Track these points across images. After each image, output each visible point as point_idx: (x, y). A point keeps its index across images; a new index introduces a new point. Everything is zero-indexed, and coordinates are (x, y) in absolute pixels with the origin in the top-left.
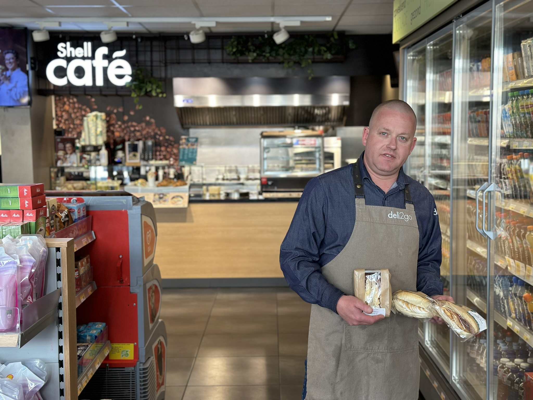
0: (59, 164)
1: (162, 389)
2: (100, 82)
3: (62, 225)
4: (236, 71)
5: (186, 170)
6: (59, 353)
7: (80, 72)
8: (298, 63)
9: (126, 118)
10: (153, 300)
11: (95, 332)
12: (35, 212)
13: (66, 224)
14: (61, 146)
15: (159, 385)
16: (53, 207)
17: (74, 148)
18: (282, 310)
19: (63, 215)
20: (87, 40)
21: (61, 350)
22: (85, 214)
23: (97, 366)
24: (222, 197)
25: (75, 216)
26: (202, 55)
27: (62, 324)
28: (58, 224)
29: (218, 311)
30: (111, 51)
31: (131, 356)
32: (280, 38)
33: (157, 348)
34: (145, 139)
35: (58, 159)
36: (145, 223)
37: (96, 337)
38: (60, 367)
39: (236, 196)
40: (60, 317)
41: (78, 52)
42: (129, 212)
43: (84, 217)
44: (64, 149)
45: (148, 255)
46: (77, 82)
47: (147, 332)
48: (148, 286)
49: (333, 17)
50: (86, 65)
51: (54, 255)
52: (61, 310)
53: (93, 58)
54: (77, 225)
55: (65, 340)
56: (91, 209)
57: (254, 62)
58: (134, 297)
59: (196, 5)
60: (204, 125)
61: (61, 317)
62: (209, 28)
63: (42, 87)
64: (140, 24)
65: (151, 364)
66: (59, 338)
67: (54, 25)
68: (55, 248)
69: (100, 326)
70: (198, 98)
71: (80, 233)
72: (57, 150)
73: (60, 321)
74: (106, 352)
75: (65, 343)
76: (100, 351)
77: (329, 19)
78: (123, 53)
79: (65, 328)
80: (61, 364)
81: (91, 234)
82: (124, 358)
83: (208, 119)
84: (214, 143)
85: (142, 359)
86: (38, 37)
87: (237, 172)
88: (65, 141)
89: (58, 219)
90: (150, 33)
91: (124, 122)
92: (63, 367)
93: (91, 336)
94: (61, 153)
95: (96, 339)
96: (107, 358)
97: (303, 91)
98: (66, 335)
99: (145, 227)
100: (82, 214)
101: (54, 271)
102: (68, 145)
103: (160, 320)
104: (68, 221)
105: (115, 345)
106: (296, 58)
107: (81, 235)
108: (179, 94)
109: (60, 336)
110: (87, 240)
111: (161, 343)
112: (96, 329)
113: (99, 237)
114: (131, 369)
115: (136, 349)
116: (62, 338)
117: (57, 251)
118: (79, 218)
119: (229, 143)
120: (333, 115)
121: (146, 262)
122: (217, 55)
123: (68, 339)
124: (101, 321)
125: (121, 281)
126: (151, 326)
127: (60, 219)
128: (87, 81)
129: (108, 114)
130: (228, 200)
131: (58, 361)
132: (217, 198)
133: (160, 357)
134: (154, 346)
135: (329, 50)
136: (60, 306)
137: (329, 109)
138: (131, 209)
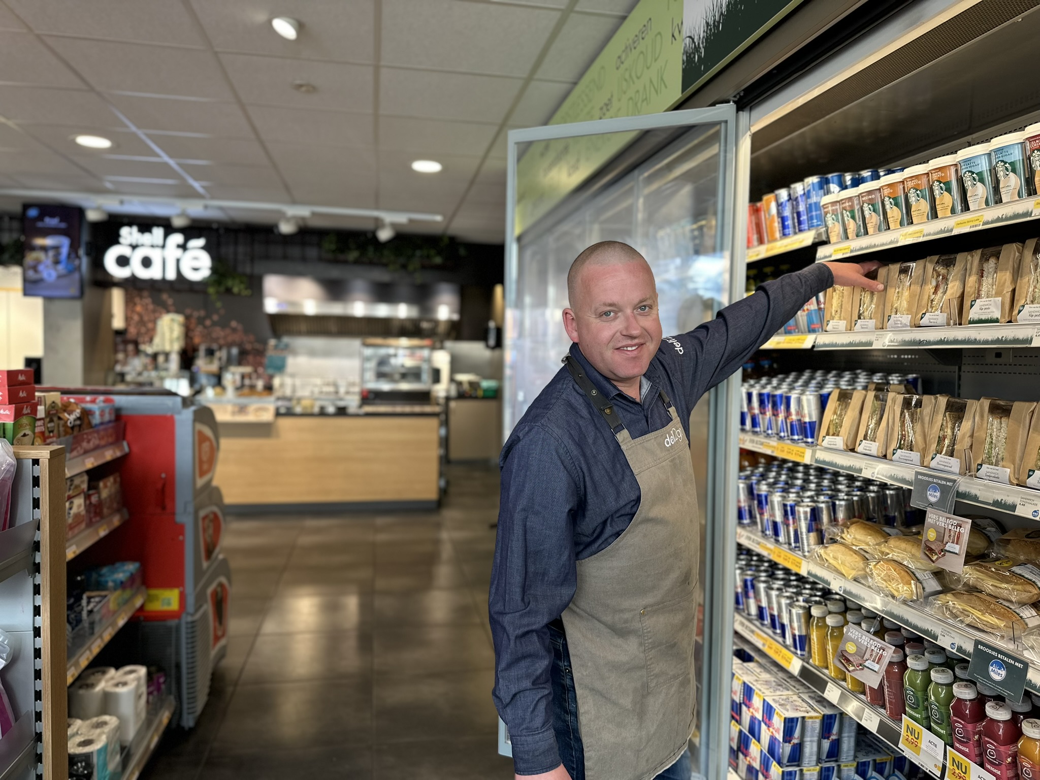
0: (118, 368)
1: (223, 642)
2: (171, 275)
3: (70, 431)
4: (335, 272)
5: (276, 382)
6: (35, 616)
7: (147, 262)
8: (404, 267)
9: (208, 323)
10: (211, 531)
11: (121, 576)
12: (14, 409)
13: (76, 429)
14: (121, 347)
15: (217, 639)
16: (53, 405)
17: (138, 352)
18: (382, 537)
19: (72, 418)
20: (158, 225)
21: (37, 611)
22: (113, 417)
23: (121, 622)
24: (316, 410)
25: (96, 419)
26: (295, 251)
27: (39, 573)
28: (61, 429)
29: (305, 540)
30: (187, 240)
31: (175, 606)
32: (384, 235)
33: (215, 594)
34: (229, 346)
35: (116, 362)
36: (200, 433)
37: (122, 583)
38: (35, 637)
39: (331, 409)
40: (37, 562)
41: (146, 238)
42: (177, 417)
43: (110, 422)
44: (125, 351)
45: (202, 473)
46: (144, 274)
47: (198, 573)
48: (202, 513)
49: (444, 215)
50: (156, 256)
51: (29, 470)
52: (39, 551)
53: (163, 246)
54: (98, 432)
55: (43, 598)
56: (124, 413)
57: (357, 262)
58: (181, 529)
59: (287, 188)
60: (299, 333)
61: (39, 563)
62: (303, 219)
63: (100, 277)
64: (221, 208)
65: (205, 615)
66: (35, 594)
67: (113, 205)
68: (31, 460)
69: (131, 567)
70: (293, 304)
71: (103, 443)
72: (116, 351)
73: (37, 568)
74: (138, 602)
75: (43, 600)
76: (127, 602)
77: (439, 218)
78: (201, 242)
79: (44, 579)
80: (37, 632)
81: (122, 446)
82: (166, 608)
83: (303, 327)
84: (312, 353)
85: (190, 608)
86: (92, 216)
87: (335, 385)
88: (126, 342)
89: (62, 422)
90: (233, 222)
91: (205, 327)
92: (40, 637)
93: (114, 581)
94: (120, 356)
95: (122, 585)
96: (142, 608)
97: (410, 301)
98: (45, 590)
99: (201, 439)
100: (107, 417)
101: (27, 494)
102: (131, 347)
103: (221, 557)
104: (80, 426)
105: (154, 592)
106: (402, 260)
107: (104, 447)
108: (272, 296)
109: (37, 590)
110: (114, 452)
111: (221, 585)
112: (124, 572)
113: (135, 449)
114: (173, 623)
115: (182, 598)
116: (39, 594)
117: (33, 465)
118: (102, 424)
119: (327, 354)
120: (442, 329)
121: (200, 482)
122: (312, 252)
123: (48, 596)
124: (132, 559)
125: (164, 508)
126: (205, 564)
127: (66, 422)
128: (154, 273)
129: (187, 318)
130: (323, 413)
131: (32, 629)
132: (309, 411)
133: (219, 604)
134: (210, 591)
135: (439, 253)
136: (36, 546)
137: (436, 322)
138: (179, 413)
